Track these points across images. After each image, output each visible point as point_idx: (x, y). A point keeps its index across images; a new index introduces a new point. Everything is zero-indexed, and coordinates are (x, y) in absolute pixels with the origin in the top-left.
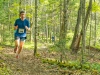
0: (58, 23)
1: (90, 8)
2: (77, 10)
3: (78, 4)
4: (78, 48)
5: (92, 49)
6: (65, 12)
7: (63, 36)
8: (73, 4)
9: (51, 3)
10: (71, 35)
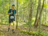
2: (37, 7)
6: (31, 8)
7: (30, 19)
10: (34, 19)
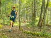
0: (31, 13)
1: (47, 5)
2: (41, 6)
3: (41, 3)
4: (41, 25)
5: (49, 26)
6: (35, 7)
8: (39, 3)
9: (27, 3)
10: (38, 19)
